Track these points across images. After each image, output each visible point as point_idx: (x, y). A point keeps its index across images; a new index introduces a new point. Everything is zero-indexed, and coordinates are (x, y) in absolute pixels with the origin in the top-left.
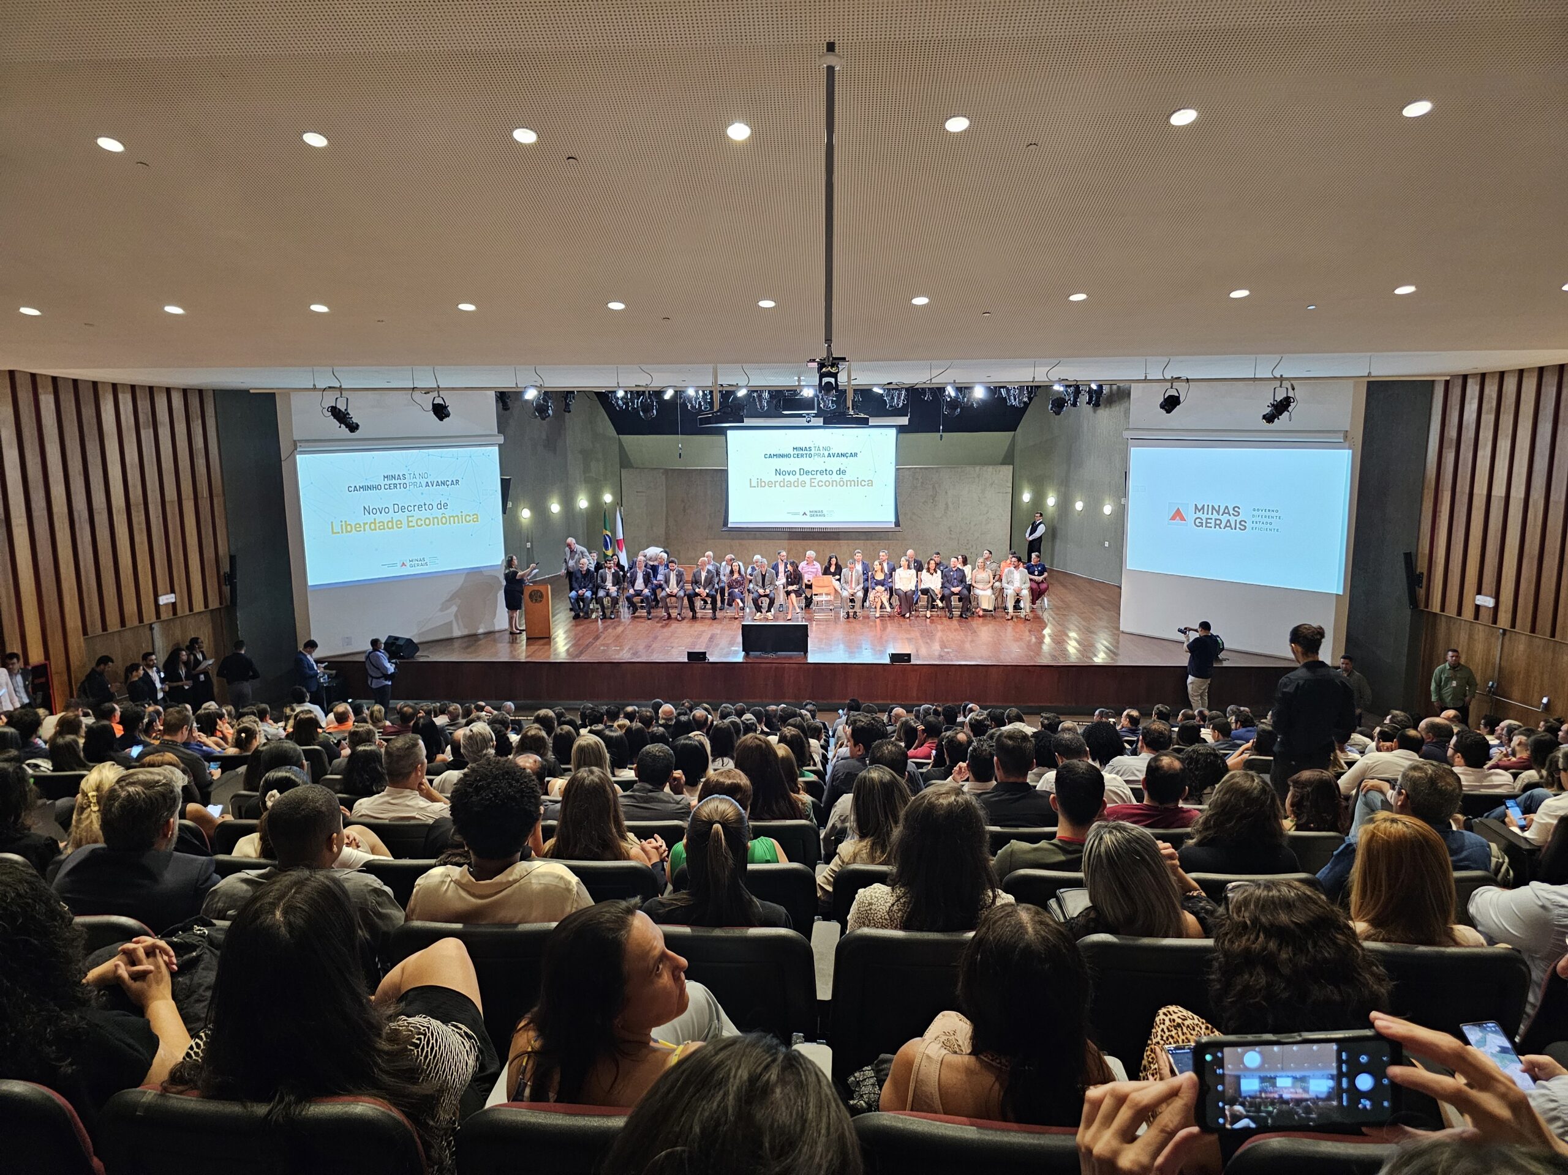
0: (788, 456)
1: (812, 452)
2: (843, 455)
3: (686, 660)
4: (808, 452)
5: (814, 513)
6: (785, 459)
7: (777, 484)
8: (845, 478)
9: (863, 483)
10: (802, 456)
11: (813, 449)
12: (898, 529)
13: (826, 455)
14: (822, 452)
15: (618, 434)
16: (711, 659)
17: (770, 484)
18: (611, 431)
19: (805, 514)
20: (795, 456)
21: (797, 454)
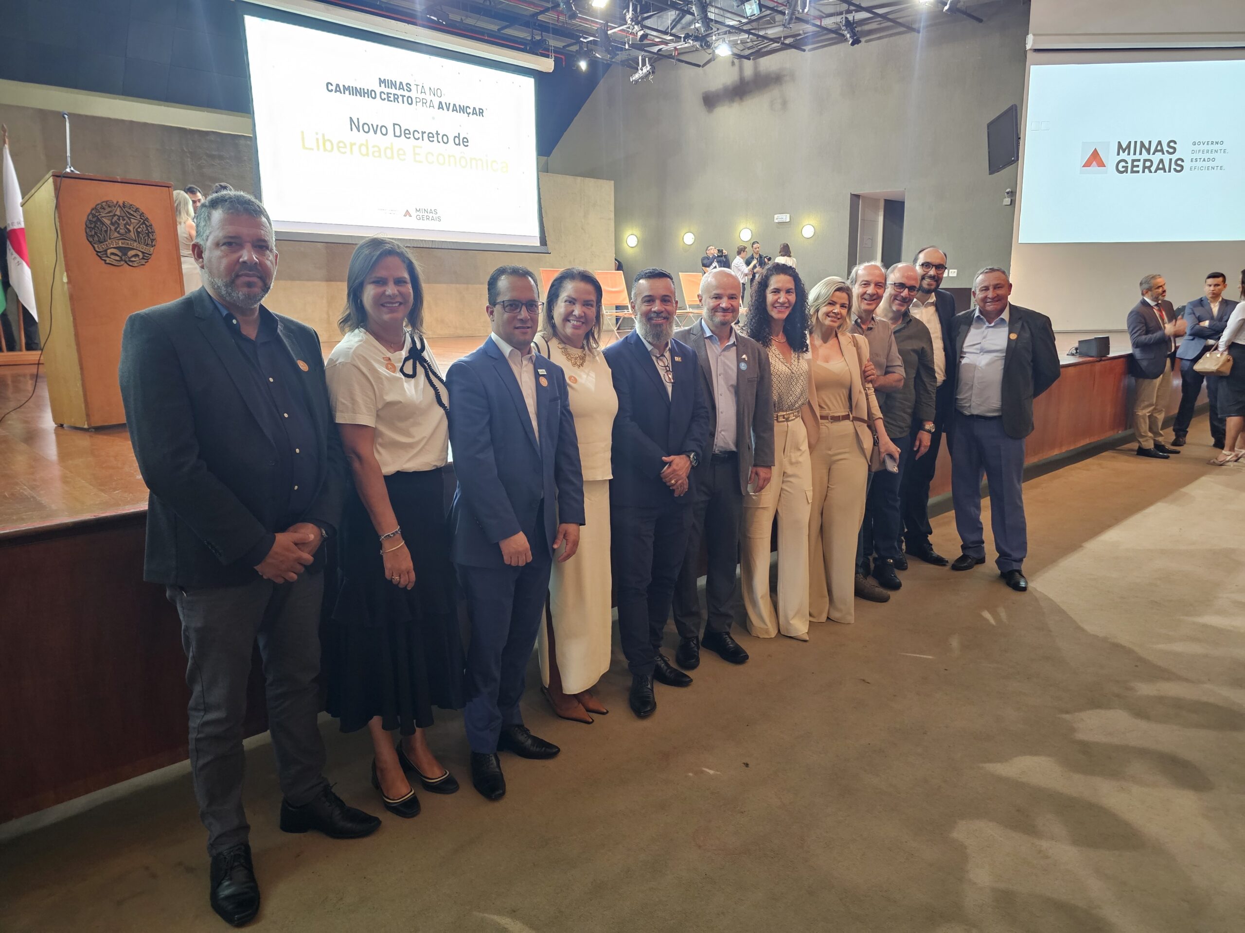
0: (369, 94)
1: (413, 94)
2: (463, 109)
4: (407, 94)
5: (423, 213)
6: (366, 100)
7: (355, 149)
8: (468, 152)
9: (495, 166)
10: (396, 97)
11: (413, 88)
12: (544, 248)
13: (436, 105)
14: (428, 97)
17: (341, 147)
19: (407, 213)
20: (384, 96)
21: (388, 93)
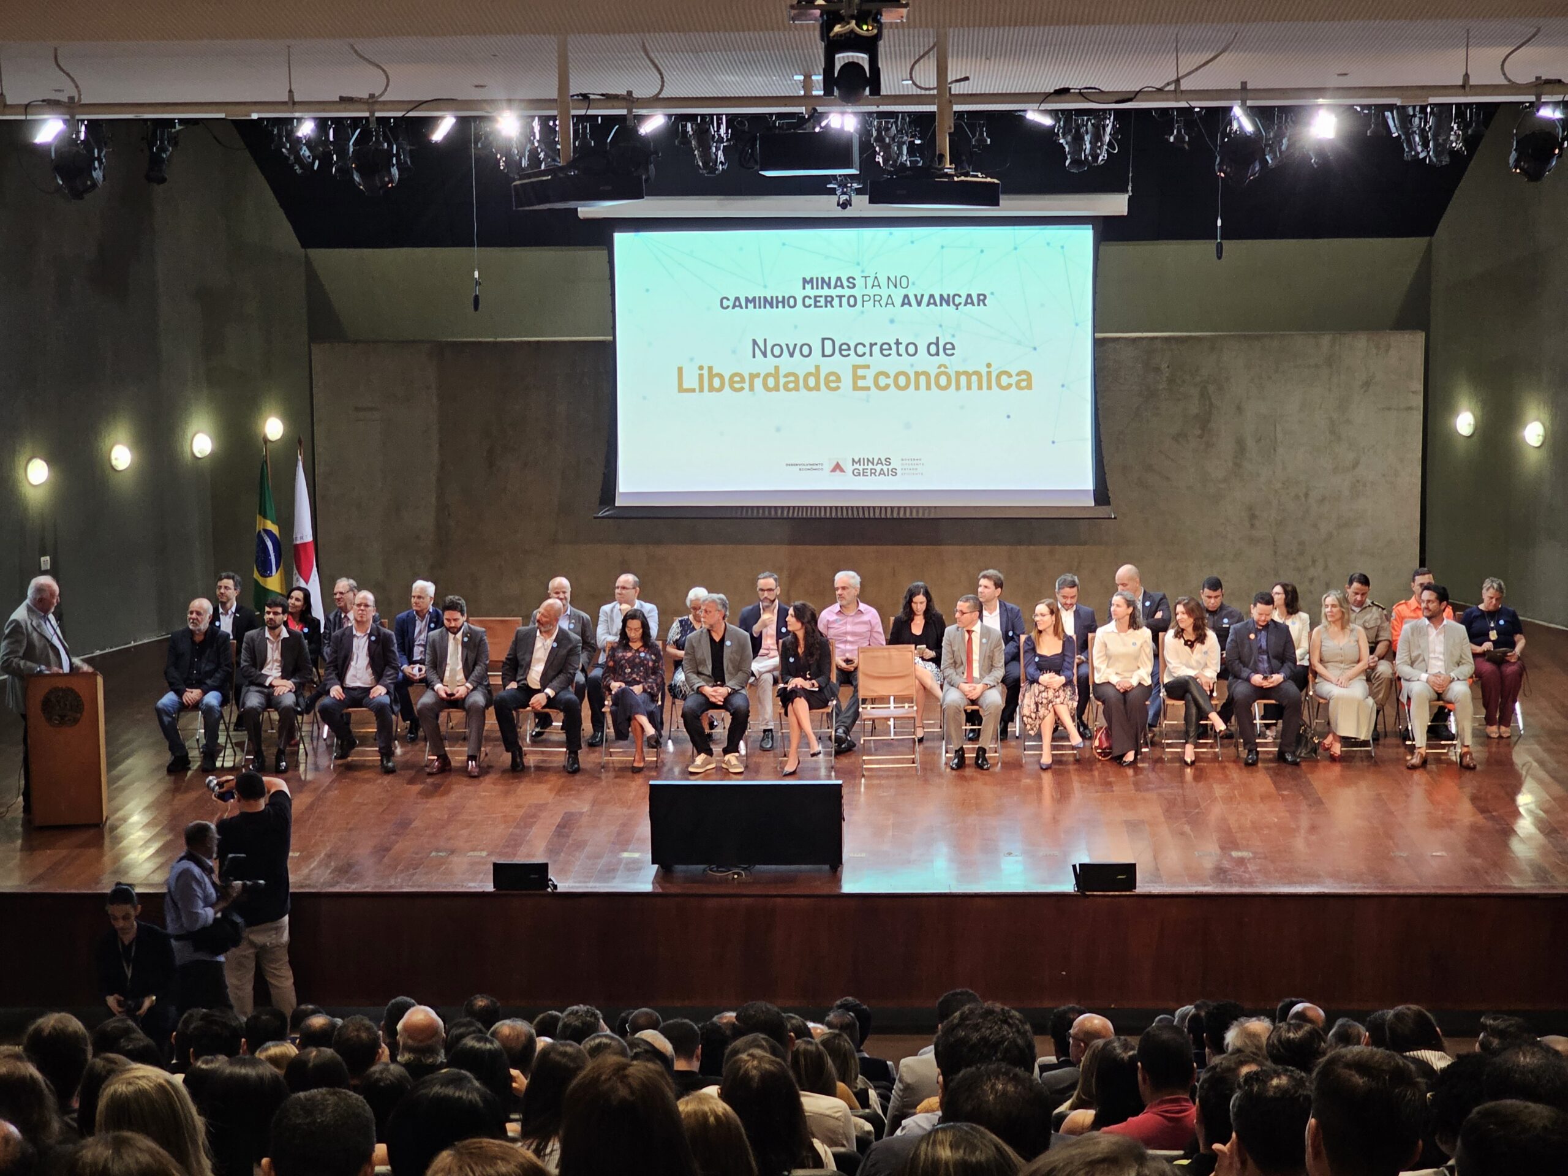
0: (787, 302)
1: (857, 292)
2: (947, 300)
3: (490, 888)
4: (847, 292)
5: (864, 466)
6: (779, 312)
7: (758, 382)
8: (954, 364)
9: (1005, 380)
10: (829, 301)
11: (859, 282)
12: (1103, 511)
13: (898, 301)
14: (884, 292)
15: (305, 245)
16: (564, 883)
17: (736, 382)
18: (285, 236)
19: (838, 467)
20: (808, 302)
21: (816, 297)
